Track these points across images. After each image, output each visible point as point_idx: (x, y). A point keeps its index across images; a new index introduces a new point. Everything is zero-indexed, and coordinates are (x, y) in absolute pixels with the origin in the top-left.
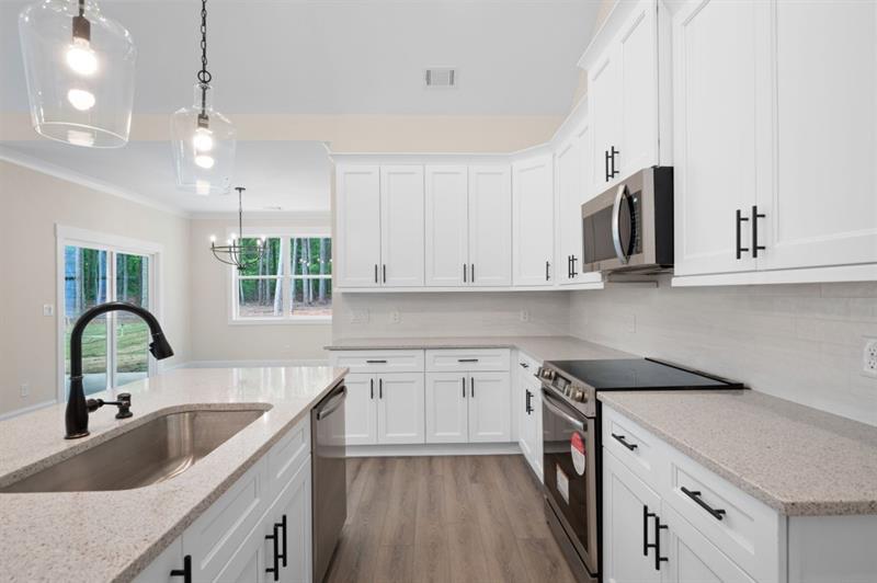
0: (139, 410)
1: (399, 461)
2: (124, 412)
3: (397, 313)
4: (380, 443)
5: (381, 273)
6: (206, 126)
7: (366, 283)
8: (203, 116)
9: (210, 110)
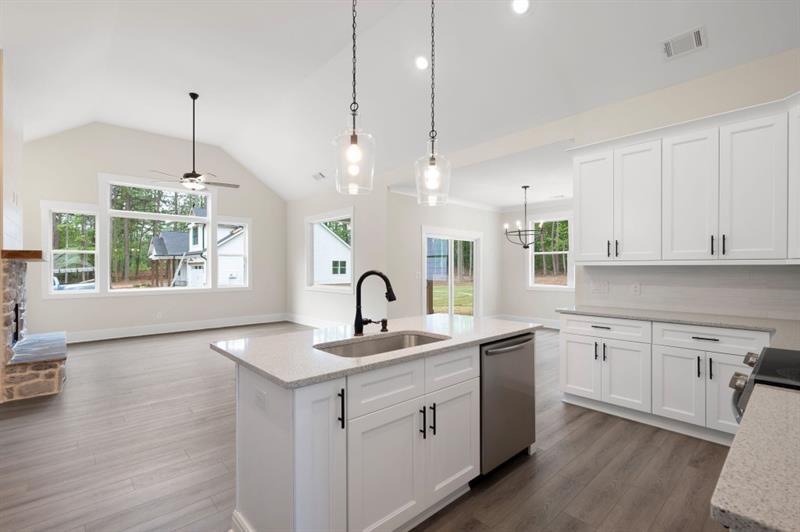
0: (392, 328)
1: (623, 422)
2: (384, 329)
3: (638, 286)
4: (603, 400)
5: (613, 248)
6: (433, 164)
7: (599, 257)
8: (433, 159)
9: (436, 154)
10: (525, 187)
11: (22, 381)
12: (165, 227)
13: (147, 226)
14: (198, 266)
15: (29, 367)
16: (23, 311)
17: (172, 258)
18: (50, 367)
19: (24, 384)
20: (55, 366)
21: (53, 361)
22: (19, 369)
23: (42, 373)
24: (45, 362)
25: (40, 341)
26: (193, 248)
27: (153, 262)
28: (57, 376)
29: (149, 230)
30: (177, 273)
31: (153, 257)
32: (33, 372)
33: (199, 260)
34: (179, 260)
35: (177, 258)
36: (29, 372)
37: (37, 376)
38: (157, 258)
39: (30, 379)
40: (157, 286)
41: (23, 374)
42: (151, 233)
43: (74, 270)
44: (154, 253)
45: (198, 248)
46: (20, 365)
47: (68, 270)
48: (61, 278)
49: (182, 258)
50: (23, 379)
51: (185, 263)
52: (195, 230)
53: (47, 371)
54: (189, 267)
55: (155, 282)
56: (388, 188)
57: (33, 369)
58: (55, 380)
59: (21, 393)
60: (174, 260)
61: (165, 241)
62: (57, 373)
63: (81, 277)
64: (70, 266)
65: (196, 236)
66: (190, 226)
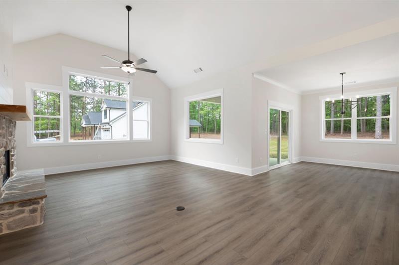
10: (342, 74)
11: (10, 217)
12: (88, 111)
13: (79, 110)
14: (107, 130)
15: (16, 205)
16: (13, 155)
17: (93, 125)
18: (34, 203)
19: (11, 219)
20: (38, 203)
21: (36, 199)
22: (7, 207)
23: (27, 209)
24: (29, 200)
25: (26, 178)
26: (104, 121)
27: (83, 128)
28: (39, 211)
29: (80, 112)
30: (96, 133)
31: (83, 125)
32: (20, 208)
33: (107, 126)
34: (97, 127)
35: (96, 126)
36: (16, 209)
37: (23, 212)
38: (86, 126)
39: (16, 215)
40: (86, 139)
41: (11, 211)
42: (81, 114)
43: (44, 132)
44: (84, 123)
45: (107, 120)
46: (8, 203)
47: (41, 132)
48: (37, 135)
49: (98, 126)
50: (10, 215)
51: (100, 129)
52: (105, 111)
53: (31, 207)
54: (102, 130)
55: (84, 138)
56: (253, 74)
57: (19, 206)
58: (38, 214)
59: (9, 227)
60: (94, 127)
61: (90, 117)
62: (39, 208)
63: (47, 135)
64: (42, 130)
65: (106, 114)
66: (103, 110)
